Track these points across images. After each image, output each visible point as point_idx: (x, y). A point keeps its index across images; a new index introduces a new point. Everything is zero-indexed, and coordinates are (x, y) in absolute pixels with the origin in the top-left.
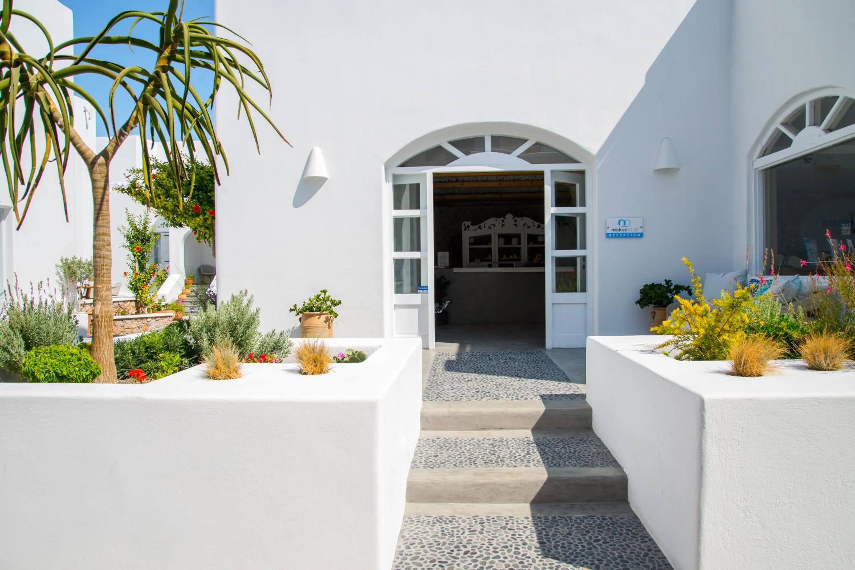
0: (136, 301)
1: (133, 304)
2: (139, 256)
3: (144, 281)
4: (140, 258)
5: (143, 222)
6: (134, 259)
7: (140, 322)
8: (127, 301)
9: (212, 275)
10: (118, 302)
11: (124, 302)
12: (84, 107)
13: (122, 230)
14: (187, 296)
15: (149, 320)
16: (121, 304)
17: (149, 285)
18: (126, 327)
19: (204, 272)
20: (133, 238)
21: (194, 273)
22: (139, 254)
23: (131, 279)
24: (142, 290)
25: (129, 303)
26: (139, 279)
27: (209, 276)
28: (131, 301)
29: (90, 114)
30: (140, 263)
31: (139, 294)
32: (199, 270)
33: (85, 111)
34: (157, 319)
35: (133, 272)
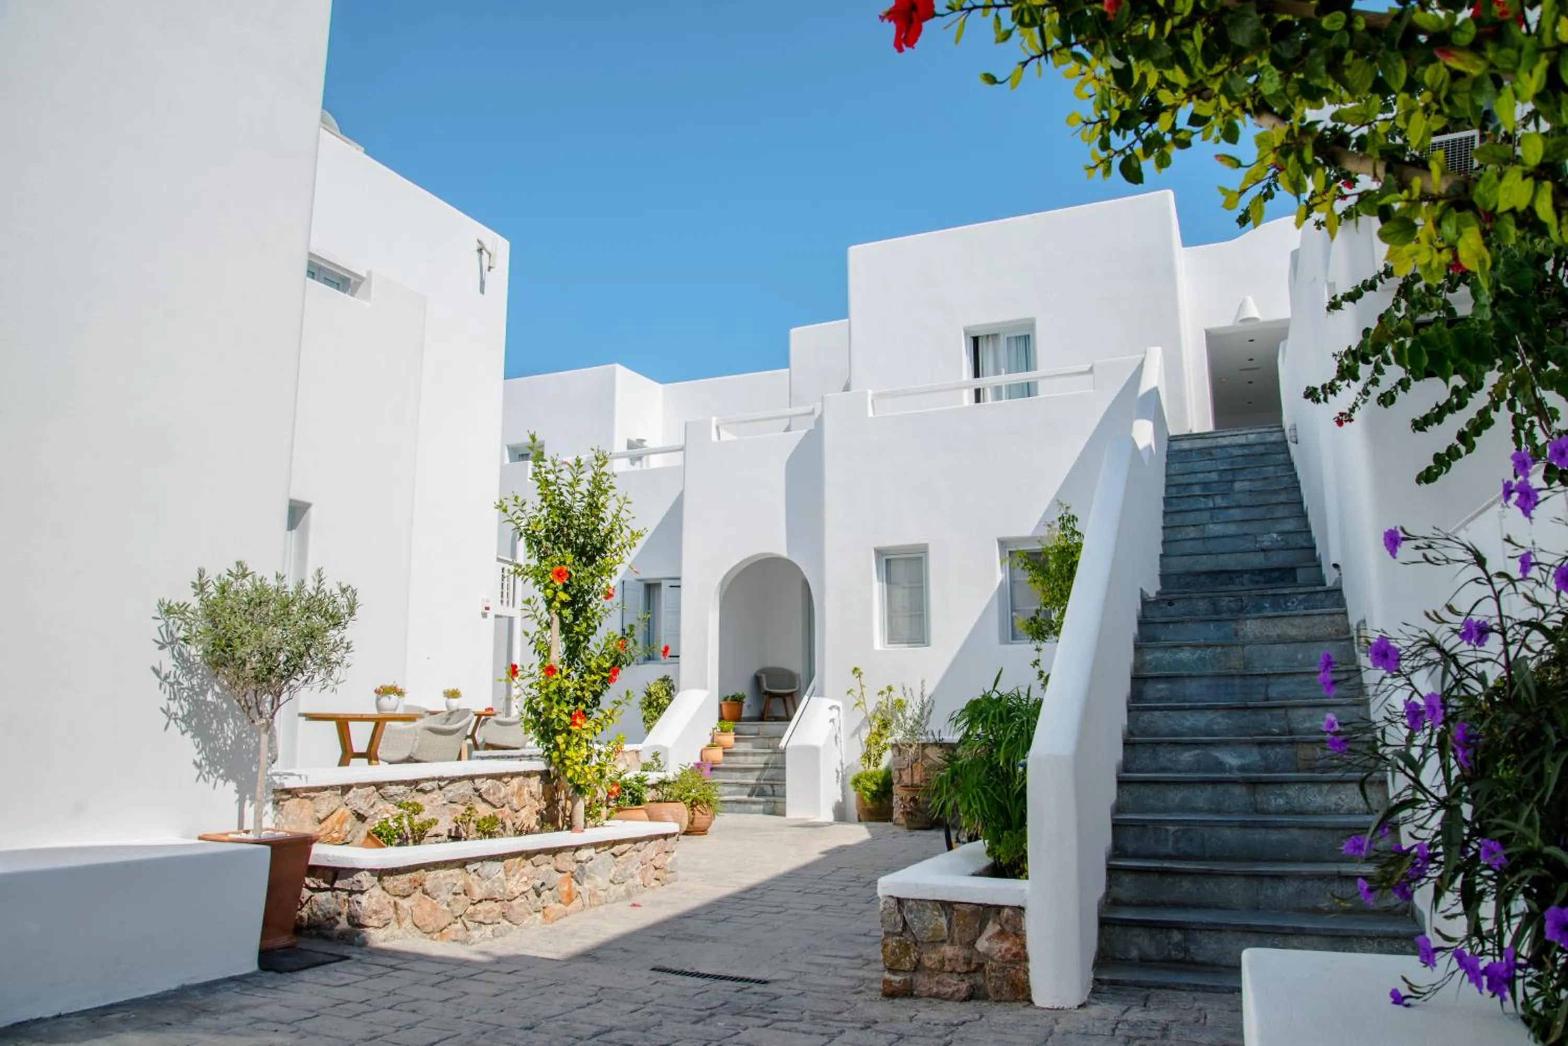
0: (545, 776)
1: (535, 784)
2: (564, 604)
3: (577, 700)
4: (567, 612)
5: (584, 487)
6: (546, 616)
7: (546, 868)
8: (513, 775)
9: (791, 694)
10: (472, 778)
11: (498, 777)
12: (479, 242)
13: (511, 510)
14: (725, 754)
15: (583, 854)
16: (484, 785)
17: (596, 714)
18: (478, 893)
19: (768, 686)
20: (547, 538)
21: (743, 687)
22: (563, 596)
23: (534, 692)
24: (569, 733)
25: (516, 782)
26: (560, 691)
27: (783, 696)
28: (528, 775)
29: (490, 255)
30: (566, 629)
31: (556, 746)
32: (757, 680)
33: (480, 251)
34: (616, 849)
35: (542, 665)
